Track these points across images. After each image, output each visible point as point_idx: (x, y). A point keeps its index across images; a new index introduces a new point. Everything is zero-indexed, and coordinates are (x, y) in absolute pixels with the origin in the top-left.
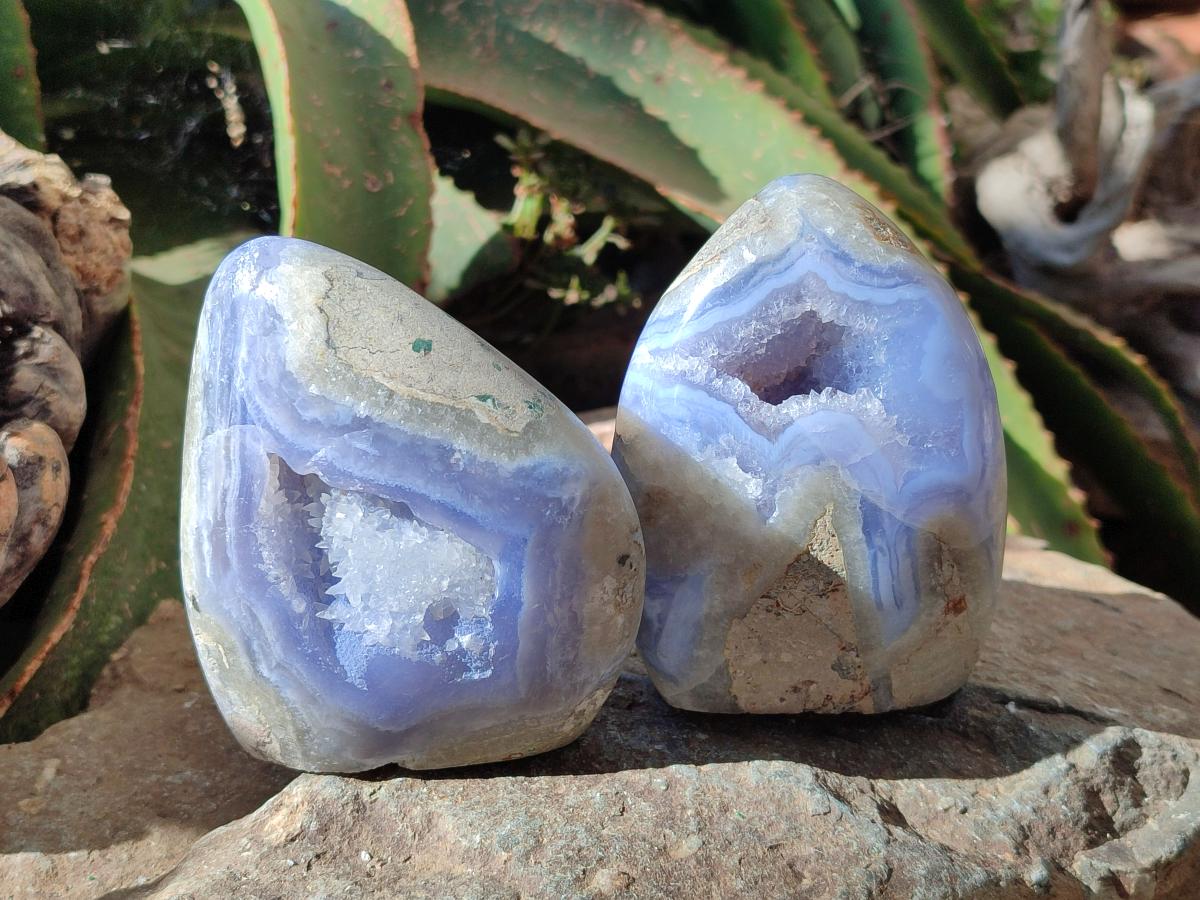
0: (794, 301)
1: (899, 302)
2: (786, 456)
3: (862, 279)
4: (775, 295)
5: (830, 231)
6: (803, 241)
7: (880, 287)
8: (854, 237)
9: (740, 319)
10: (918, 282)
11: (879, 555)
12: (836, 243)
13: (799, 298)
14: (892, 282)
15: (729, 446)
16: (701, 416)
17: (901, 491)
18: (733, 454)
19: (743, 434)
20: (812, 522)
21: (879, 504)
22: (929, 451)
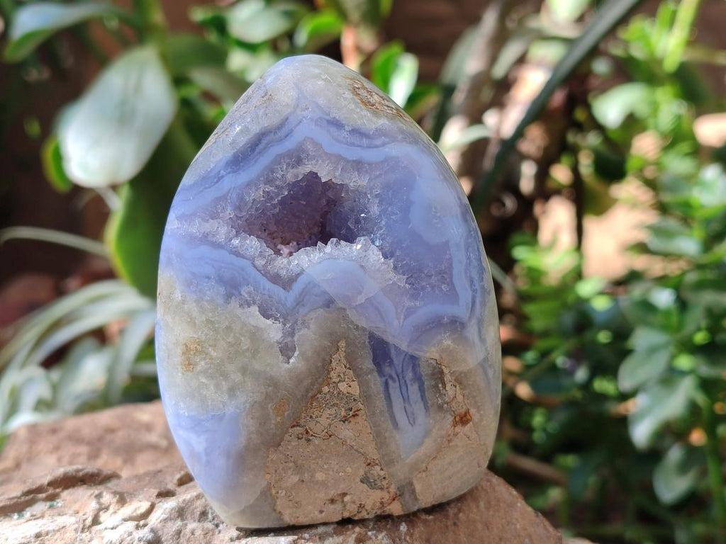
0: (295, 164)
1: (387, 159)
2: (300, 302)
3: (353, 141)
4: (278, 160)
6: (299, 111)
7: (369, 147)
8: (343, 104)
9: (251, 182)
11: (390, 382)
12: (328, 110)
13: (299, 162)
14: (379, 142)
15: (250, 297)
16: (224, 272)
17: (403, 325)
18: (254, 303)
19: (262, 285)
20: (327, 358)
21: (384, 338)
22: (423, 288)
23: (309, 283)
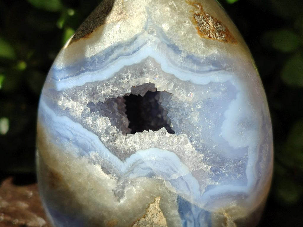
0: (139, 75)
1: (211, 84)
3: (186, 65)
4: (125, 69)
5: (166, 27)
6: (146, 34)
7: (198, 72)
8: (183, 33)
9: (103, 82)
10: (224, 69)
11: (188, 223)
12: (170, 37)
13: (142, 74)
14: (206, 68)
15: (96, 159)
16: (78, 138)
17: (203, 195)
18: (99, 163)
19: (105, 154)
20: (147, 205)
21: (189, 201)
22: (223, 175)
23: (139, 160)
